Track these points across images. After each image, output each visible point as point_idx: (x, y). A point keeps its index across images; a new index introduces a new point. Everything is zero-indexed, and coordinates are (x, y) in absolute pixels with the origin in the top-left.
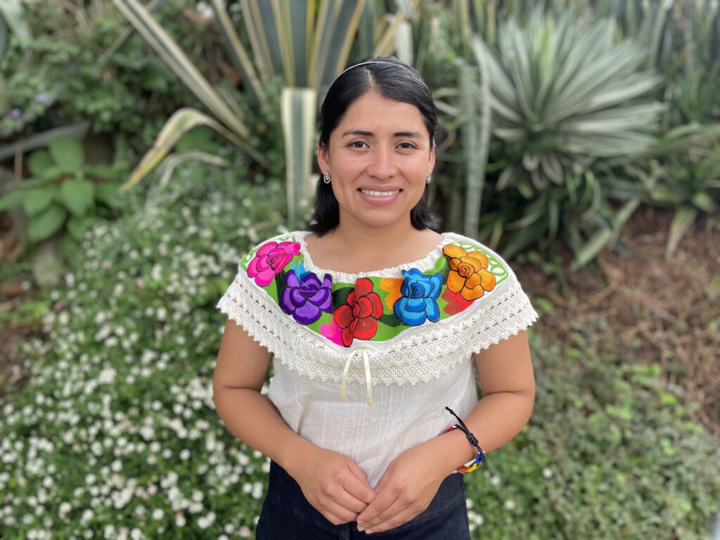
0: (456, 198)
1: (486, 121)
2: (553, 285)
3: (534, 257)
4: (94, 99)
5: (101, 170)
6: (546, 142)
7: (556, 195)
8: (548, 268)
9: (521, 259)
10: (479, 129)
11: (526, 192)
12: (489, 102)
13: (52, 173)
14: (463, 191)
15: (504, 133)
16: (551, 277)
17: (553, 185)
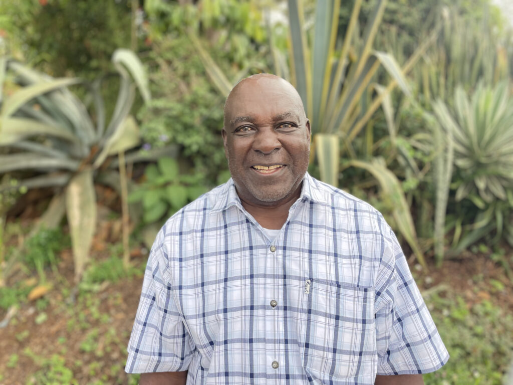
0: (426, 206)
1: (450, 156)
2: (501, 270)
3: (484, 249)
4: (189, 136)
5: (189, 179)
6: (491, 169)
7: (500, 206)
8: (496, 257)
9: (475, 249)
10: (445, 161)
11: (479, 203)
12: (452, 145)
13: (161, 180)
14: (433, 201)
15: (461, 163)
16: (498, 264)
17: (497, 199)
